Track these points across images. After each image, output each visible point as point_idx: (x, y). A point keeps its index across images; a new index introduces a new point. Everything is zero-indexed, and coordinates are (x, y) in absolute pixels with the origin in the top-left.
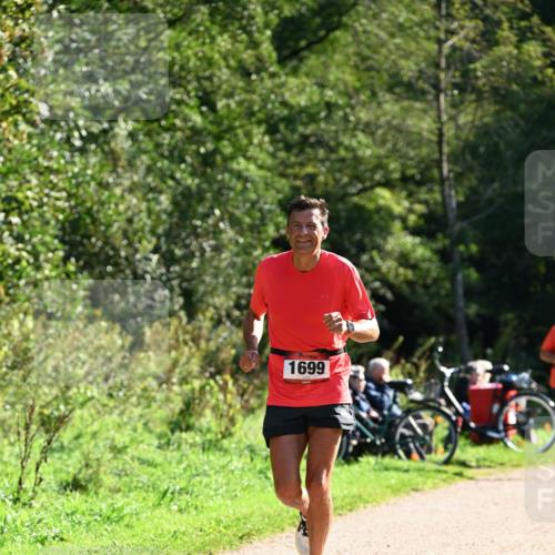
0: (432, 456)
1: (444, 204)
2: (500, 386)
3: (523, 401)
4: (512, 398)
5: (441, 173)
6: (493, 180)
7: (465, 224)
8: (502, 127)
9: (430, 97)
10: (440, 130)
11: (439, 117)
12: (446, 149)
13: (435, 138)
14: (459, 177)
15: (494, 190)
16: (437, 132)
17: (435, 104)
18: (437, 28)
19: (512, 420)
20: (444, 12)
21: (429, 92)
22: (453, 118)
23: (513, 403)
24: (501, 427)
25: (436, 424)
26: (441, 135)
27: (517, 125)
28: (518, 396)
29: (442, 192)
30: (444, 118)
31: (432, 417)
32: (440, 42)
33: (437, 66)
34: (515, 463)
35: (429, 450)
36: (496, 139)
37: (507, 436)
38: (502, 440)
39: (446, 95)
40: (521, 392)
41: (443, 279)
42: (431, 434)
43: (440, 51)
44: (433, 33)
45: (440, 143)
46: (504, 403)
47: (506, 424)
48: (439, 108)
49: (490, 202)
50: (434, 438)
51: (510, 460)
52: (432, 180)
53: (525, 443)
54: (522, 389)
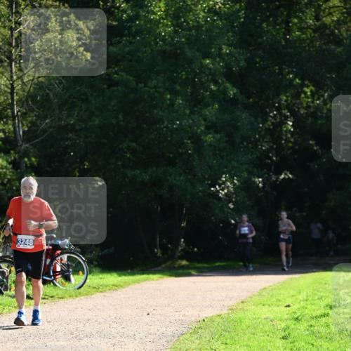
0: (8, 292)
1: (15, 132)
2: (51, 247)
3: (65, 257)
4: (58, 255)
5: (13, 112)
6: (46, 118)
7: (27, 145)
8: (51, 84)
9: (6, 64)
10: (12, 85)
11: (12, 77)
12: (16, 98)
13: (9, 91)
14: (24, 115)
15: (47, 123)
16: (10, 86)
17: (9, 68)
18: (10, 21)
19: (58, 269)
20: (14, 11)
21: (5, 61)
22: (20, 78)
23: (59, 258)
24: (52, 274)
25: (10, 272)
26: (13, 88)
27: (61, 83)
28: (62, 254)
29: (14, 125)
30: (15, 77)
31: (8, 267)
32: (12, 29)
33: (10, 44)
34: (60, 296)
35: (6, 289)
36: (48, 91)
37: (55, 279)
38: (52, 281)
39: (16, 63)
40: (64, 251)
41: (14, 180)
42: (7, 278)
43: (12, 35)
44: (7, 23)
45: (12, 94)
46: (53, 258)
47: (55, 271)
48: (11, 71)
49: (44, 131)
50: (9, 280)
51: (57, 295)
52: (7, 117)
53: (67, 284)
54: (65, 249)
